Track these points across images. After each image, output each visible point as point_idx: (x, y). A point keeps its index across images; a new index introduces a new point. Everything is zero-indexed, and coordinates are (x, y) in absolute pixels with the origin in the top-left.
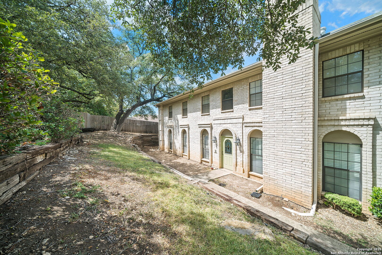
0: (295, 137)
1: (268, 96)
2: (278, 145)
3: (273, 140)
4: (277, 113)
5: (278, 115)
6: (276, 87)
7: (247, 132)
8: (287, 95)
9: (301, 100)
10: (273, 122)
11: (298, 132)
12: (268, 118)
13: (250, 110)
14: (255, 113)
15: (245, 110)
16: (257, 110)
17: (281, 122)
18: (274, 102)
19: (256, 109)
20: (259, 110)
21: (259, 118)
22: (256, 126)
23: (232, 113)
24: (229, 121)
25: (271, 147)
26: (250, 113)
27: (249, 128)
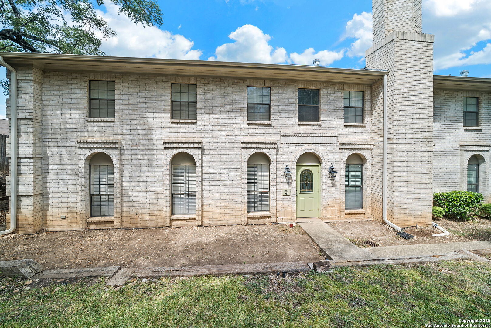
0: (422, 160)
1: (399, 114)
2: (408, 170)
3: (405, 165)
4: (408, 135)
5: (409, 137)
6: (407, 107)
7: (345, 156)
8: (416, 117)
9: (426, 125)
10: (404, 145)
11: (424, 155)
12: (400, 140)
13: (346, 126)
14: (352, 131)
15: (339, 126)
16: (354, 129)
17: (411, 145)
18: (406, 122)
19: (354, 126)
20: (359, 129)
21: (356, 138)
22: (357, 149)
23: (318, 128)
24: (315, 140)
25: (402, 173)
26: (346, 131)
27: (348, 151)
